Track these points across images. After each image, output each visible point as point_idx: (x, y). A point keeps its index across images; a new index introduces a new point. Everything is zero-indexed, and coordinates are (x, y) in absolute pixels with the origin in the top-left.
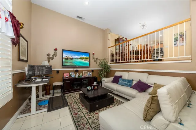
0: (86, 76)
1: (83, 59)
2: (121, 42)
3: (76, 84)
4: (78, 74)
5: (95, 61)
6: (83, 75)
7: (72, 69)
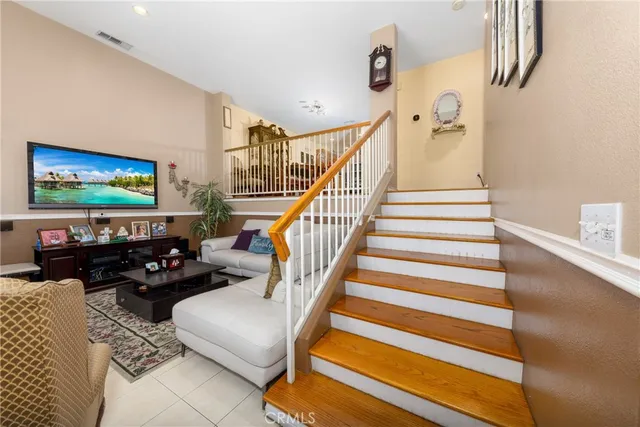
0: (143, 236)
1: (126, 185)
2: (265, 137)
3: (101, 265)
4: (107, 230)
5: (178, 190)
6: (130, 233)
7: (81, 215)
